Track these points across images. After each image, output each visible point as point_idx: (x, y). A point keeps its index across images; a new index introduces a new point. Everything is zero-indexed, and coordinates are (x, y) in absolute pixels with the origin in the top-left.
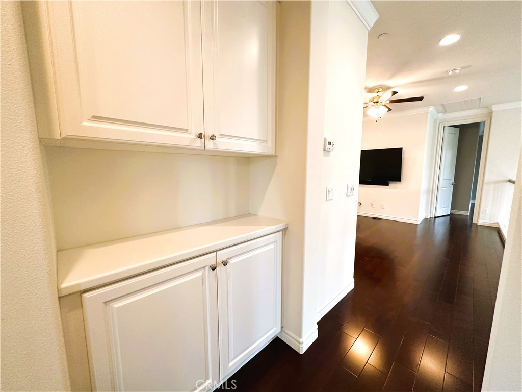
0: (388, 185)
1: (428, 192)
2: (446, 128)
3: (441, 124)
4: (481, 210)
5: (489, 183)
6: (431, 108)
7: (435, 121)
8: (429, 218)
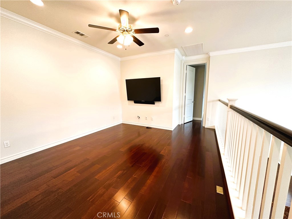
0: (154, 104)
1: (179, 108)
2: (188, 66)
3: (185, 64)
4: (206, 119)
5: (210, 102)
6: (176, 50)
7: (181, 61)
8: (180, 124)
